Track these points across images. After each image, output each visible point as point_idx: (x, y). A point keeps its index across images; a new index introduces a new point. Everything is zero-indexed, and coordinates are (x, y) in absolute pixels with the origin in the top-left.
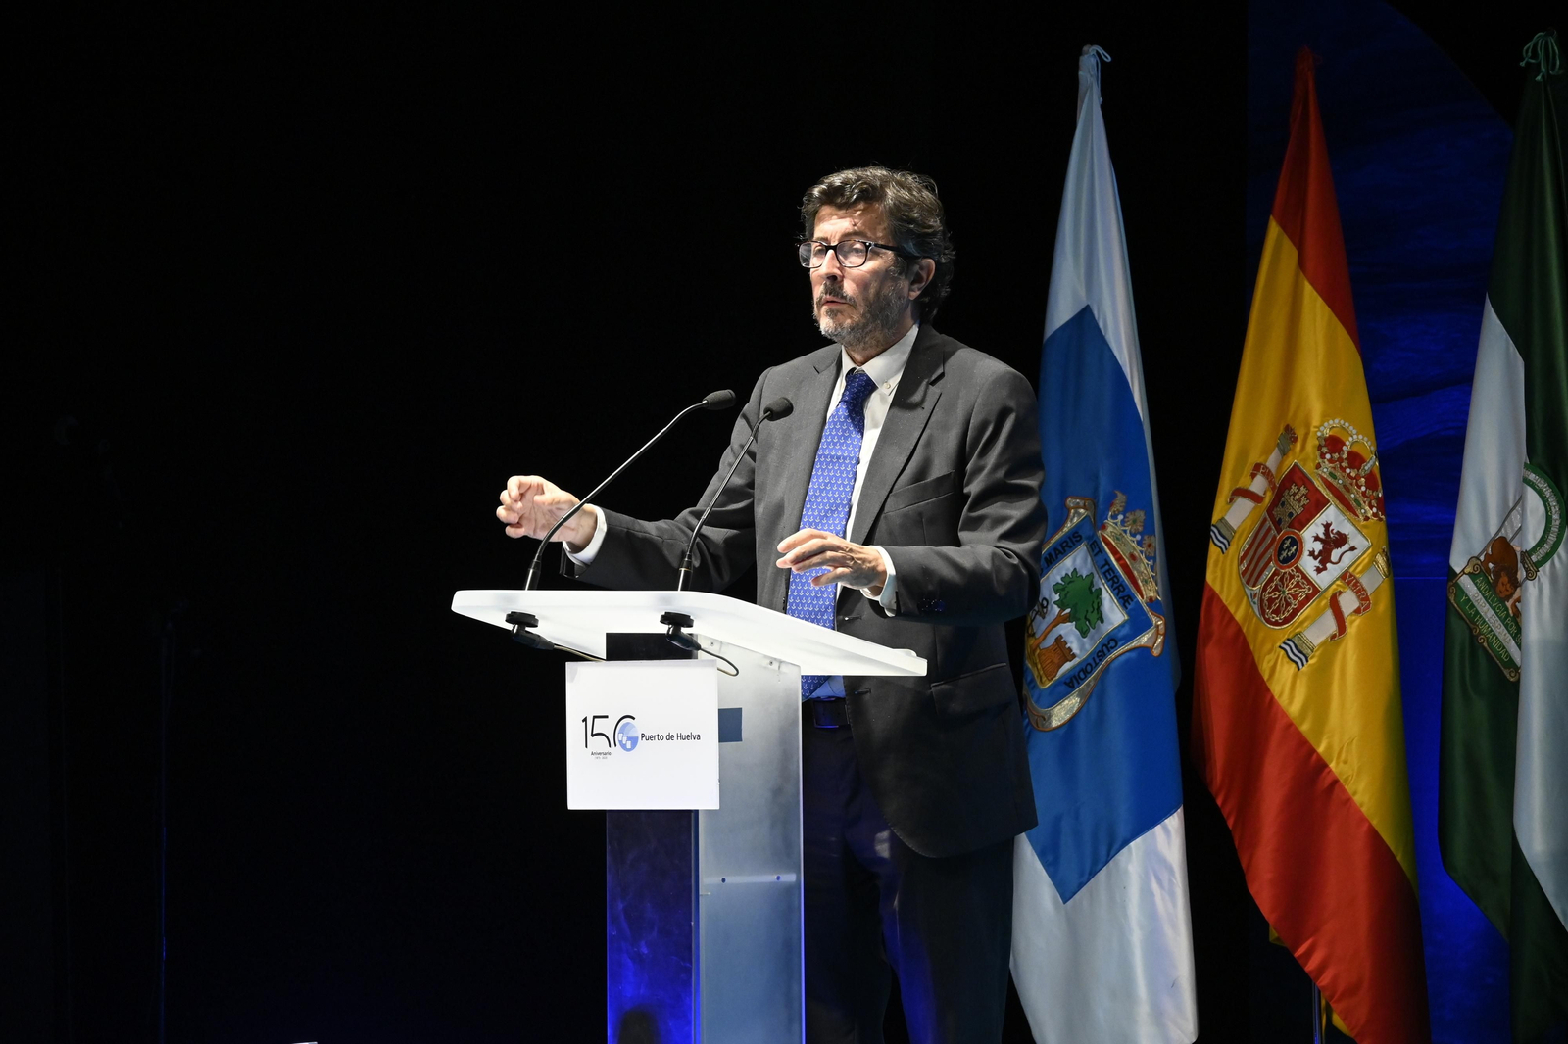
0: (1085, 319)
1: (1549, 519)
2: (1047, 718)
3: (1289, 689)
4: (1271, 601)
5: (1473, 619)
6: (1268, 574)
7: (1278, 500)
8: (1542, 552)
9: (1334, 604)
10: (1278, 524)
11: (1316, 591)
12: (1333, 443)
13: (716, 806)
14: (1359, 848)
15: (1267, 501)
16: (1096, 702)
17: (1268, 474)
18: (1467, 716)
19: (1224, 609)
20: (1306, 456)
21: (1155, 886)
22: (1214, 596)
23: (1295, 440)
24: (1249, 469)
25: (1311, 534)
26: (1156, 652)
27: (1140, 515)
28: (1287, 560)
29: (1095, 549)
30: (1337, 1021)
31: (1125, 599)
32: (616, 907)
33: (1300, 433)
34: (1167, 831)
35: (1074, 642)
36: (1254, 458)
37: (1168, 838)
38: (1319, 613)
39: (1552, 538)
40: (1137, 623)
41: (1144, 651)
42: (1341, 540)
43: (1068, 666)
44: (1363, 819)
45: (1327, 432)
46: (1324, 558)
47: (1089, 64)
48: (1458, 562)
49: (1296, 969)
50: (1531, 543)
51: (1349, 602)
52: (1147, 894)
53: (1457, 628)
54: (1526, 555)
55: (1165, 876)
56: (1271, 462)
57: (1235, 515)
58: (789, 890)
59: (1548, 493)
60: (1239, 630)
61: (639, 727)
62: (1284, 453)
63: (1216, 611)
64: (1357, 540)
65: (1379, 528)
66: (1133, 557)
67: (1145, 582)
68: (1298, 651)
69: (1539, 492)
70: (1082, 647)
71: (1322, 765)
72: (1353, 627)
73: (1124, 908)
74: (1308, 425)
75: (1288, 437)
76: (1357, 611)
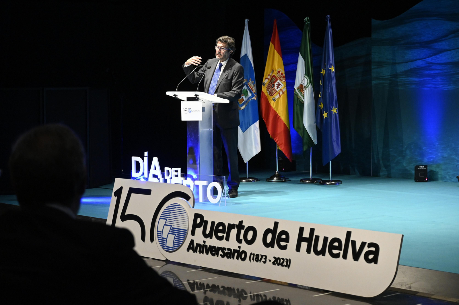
0: (246, 55)
1: (308, 82)
2: (241, 108)
3: (273, 104)
4: (271, 93)
5: (297, 95)
6: (270, 89)
7: (272, 79)
8: (307, 86)
9: (279, 93)
10: (271, 82)
11: (277, 91)
12: (279, 72)
14: (282, 125)
15: (270, 79)
16: (247, 106)
17: (270, 76)
18: (297, 108)
19: (264, 94)
20: (275, 73)
21: (255, 130)
22: (263, 92)
23: (274, 71)
24: (268, 75)
25: (276, 84)
26: (255, 100)
27: (253, 81)
28: (273, 87)
29: (247, 86)
30: (279, 148)
31: (251, 93)
32: (188, 133)
33: (274, 70)
34: (257, 123)
35: (244, 99)
36: (268, 74)
37: (257, 124)
38: (277, 94)
39: (308, 84)
40: (253, 96)
41: (254, 99)
42: (280, 85)
43: (243, 101)
44: (283, 122)
45: (278, 70)
46: (278, 87)
47: (246, 21)
48: (295, 87)
49: (274, 141)
50: (305, 85)
51: (281, 93)
52: (254, 131)
53: (295, 96)
54: (305, 87)
55: (257, 129)
56: (271, 74)
57: (266, 81)
58: (211, 131)
59: (308, 78)
60: (266, 97)
61: (191, 110)
62: (272, 73)
63: (263, 94)
64: (282, 85)
65: (285, 83)
66: (252, 87)
67: (254, 90)
68: (274, 99)
69: (307, 78)
70: (245, 99)
71: (278, 114)
72: (282, 96)
73: (251, 133)
74: (276, 69)
75: (273, 71)
76: (282, 94)
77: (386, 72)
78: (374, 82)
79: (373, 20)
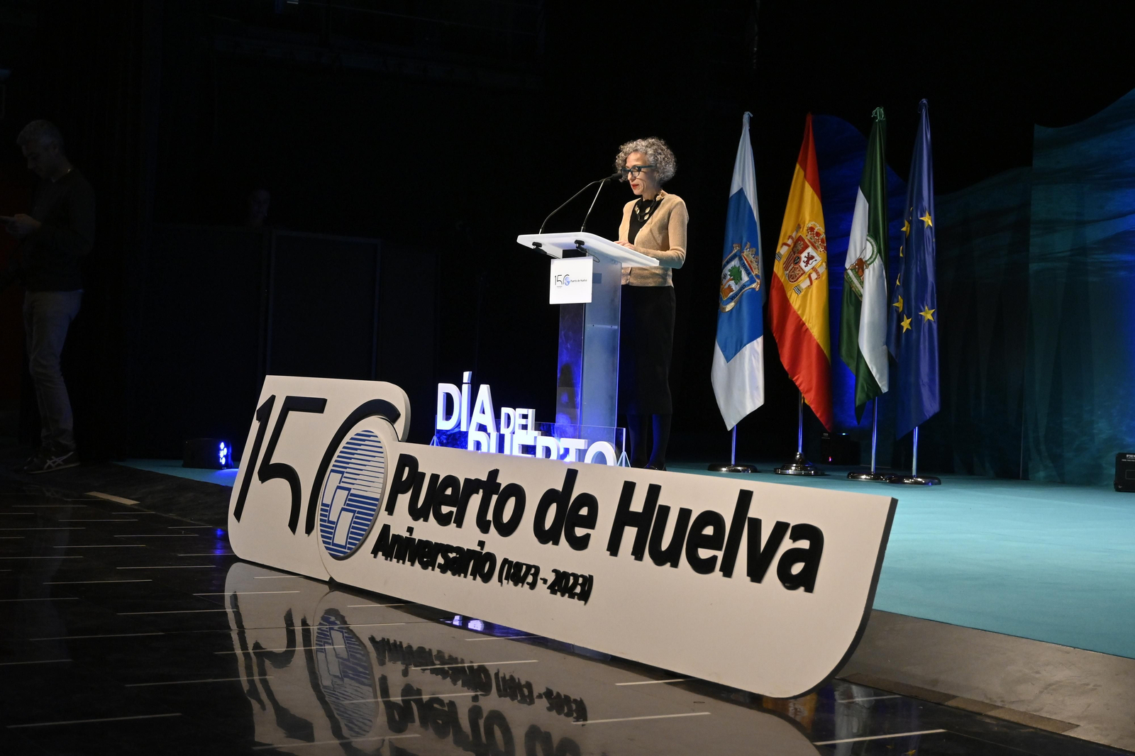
0: (741, 192)
1: (873, 251)
2: (725, 309)
3: (795, 301)
4: (791, 275)
5: (851, 282)
6: (790, 268)
7: (795, 243)
8: (871, 261)
9: (810, 277)
10: (794, 253)
11: (804, 272)
12: (812, 229)
13: (590, 301)
14: (814, 351)
15: (792, 246)
16: (739, 304)
17: (792, 238)
18: (847, 311)
19: (779, 279)
20: (804, 233)
21: (753, 358)
22: (776, 275)
23: (801, 228)
24: (787, 237)
25: (804, 256)
26: (757, 290)
27: (754, 249)
28: (796, 263)
29: (741, 259)
30: (806, 401)
31: (748, 274)
33: (802, 226)
34: (758, 343)
35: (733, 287)
36: (789, 234)
37: (758, 344)
38: (805, 279)
39: (874, 257)
40: (752, 281)
41: (754, 289)
42: (812, 257)
43: (731, 293)
44: (815, 340)
45: (810, 225)
46: (807, 263)
47: (746, 117)
48: (847, 265)
49: (793, 384)
50: (867, 258)
51: (814, 276)
52: (750, 360)
53: (846, 285)
54: (866, 261)
55: (756, 355)
56: (794, 235)
57: (783, 250)
59: (873, 243)
60: (782, 285)
61: (570, 278)
62: (797, 232)
63: (776, 280)
64: (818, 258)
65: (825, 255)
66: (751, 262)
67: (755, 269)
68: (799, 290)
69: (871, 243)
70: (736, 288)
71: (804, 324)
72: (815, 283)
73: (744, 364)
74: (804, 223)
75: (798, 227)
76: (816, 279)
77: (1061, 243)
78: (1033, 267)
79: (1037, 128)
